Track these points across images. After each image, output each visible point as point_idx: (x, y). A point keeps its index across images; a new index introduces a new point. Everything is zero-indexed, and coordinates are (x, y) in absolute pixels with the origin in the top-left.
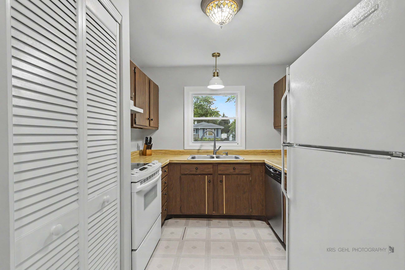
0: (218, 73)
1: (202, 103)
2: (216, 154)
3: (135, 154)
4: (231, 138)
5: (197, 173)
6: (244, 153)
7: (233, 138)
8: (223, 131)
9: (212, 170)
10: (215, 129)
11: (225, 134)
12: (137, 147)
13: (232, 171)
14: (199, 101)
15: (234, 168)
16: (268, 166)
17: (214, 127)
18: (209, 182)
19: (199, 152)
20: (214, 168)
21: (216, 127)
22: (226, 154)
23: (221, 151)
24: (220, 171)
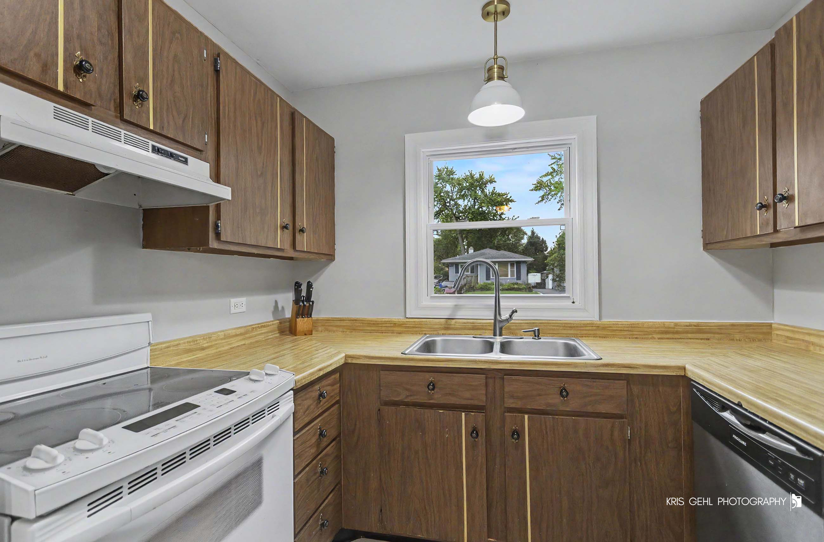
0: (501, 68)
1: (484, 209)
2: (501, 335)
3: (258, 332)
4: (550, 284)
5: (431, 401)
6: (595, 332)
7: (556, 283)
8: (531, 268)
9: (484, 392)
10: (512, 263)
11: (536, 274)
12: (272, 309)
13: (555, 400)
14: (477, 204)
15: (562, 391)
16: (703, 393)
17: (511, 258)
18: (474, 432)
19: (448, 325)
20: (490, 389)
21: (514, 258)
22: (535, 333)
23: (519, 326)
24: (512, 401)
